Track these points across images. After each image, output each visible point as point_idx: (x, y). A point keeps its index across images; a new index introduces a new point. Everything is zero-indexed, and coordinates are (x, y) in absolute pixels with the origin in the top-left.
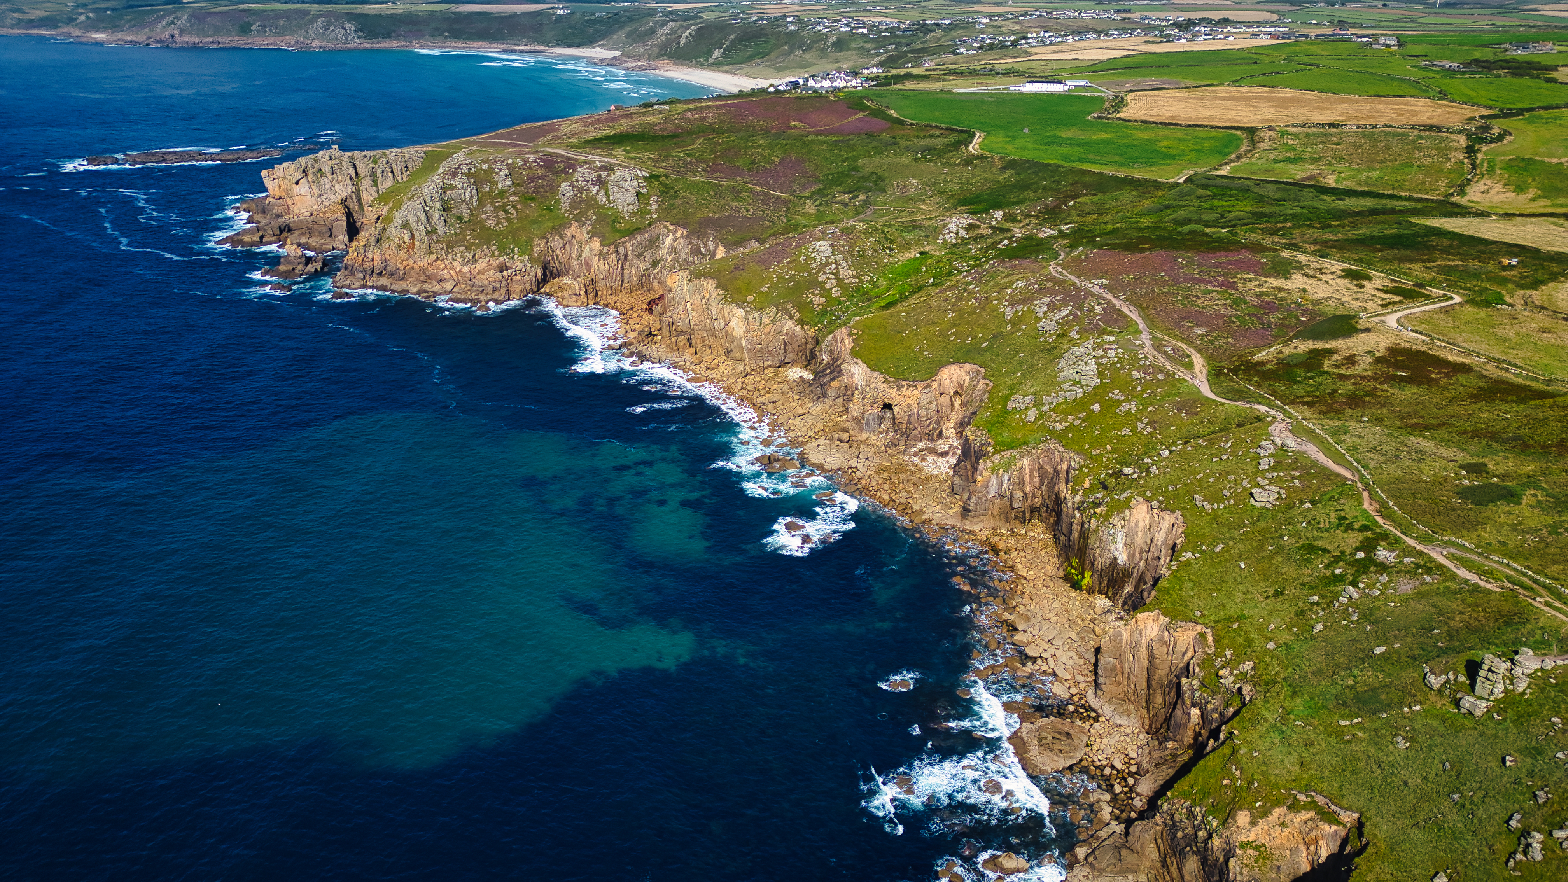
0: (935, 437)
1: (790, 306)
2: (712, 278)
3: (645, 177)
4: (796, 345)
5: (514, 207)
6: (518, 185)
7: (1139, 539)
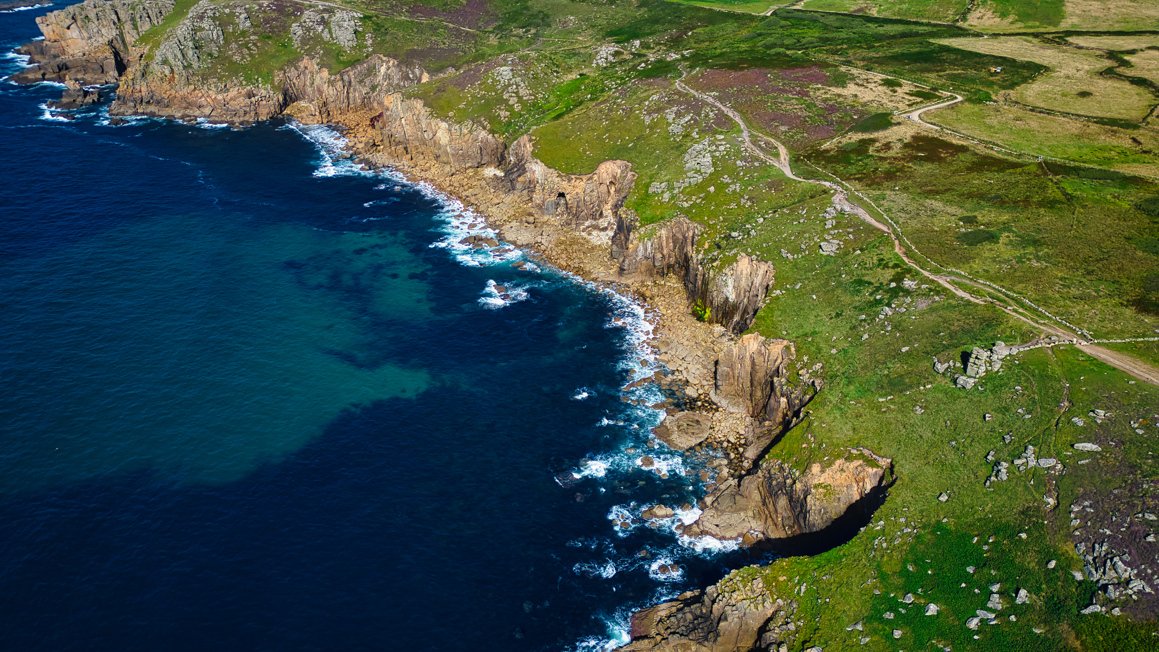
0: (597, 217)
1: (482, 119)
2: (420, 98)
3: (360, 18)
4: (489, 150)
5: (255, 44)
6: (256, 26)
7: (744, 283)
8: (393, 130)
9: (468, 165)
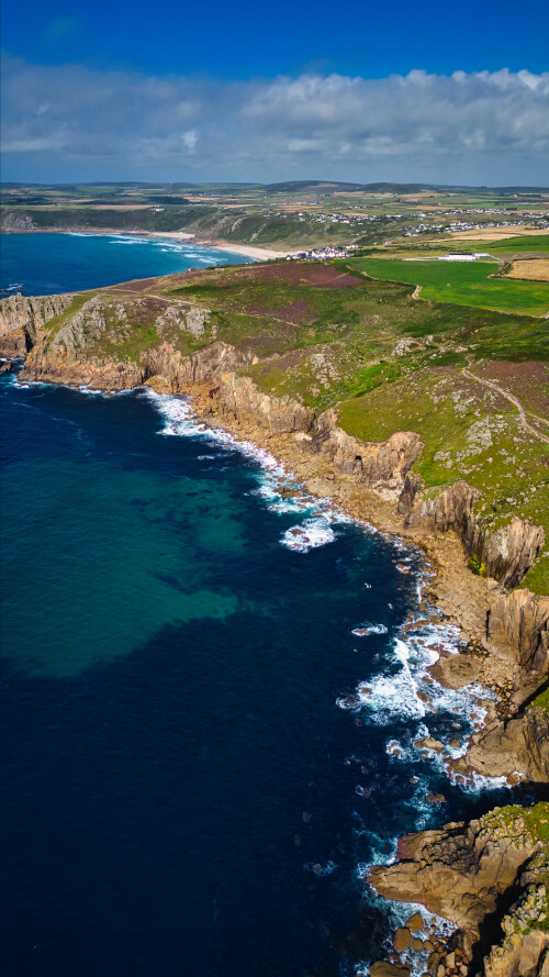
0: (388, 477)
1: (298, 394)
2: (250, 377)
3: (209, 313)
4: (301, 419)
5: (128, 331)
6: (131, 318)
7: (516, 543)
8: (226, 400)
9: (283, 430)
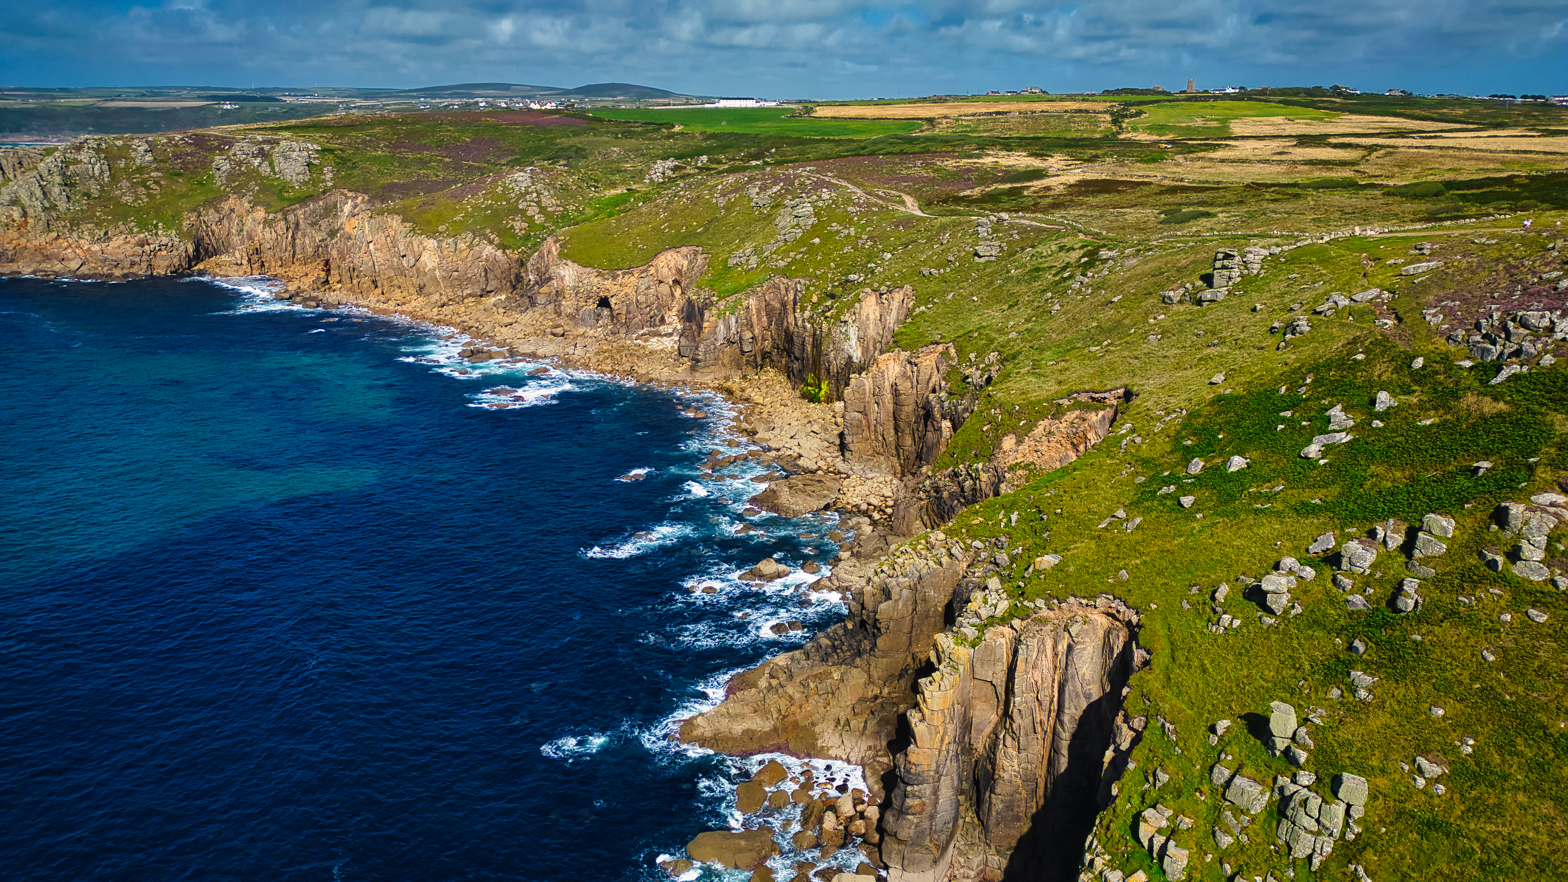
0: (657, 322)
1: (488, 231)
2: (398, 214)
3: (317, 151)
4: (498, 272)
5: (156, 182)
6: (161, 161)
7: (872, 331)
8: (356, 261)
9: (466, 292)
